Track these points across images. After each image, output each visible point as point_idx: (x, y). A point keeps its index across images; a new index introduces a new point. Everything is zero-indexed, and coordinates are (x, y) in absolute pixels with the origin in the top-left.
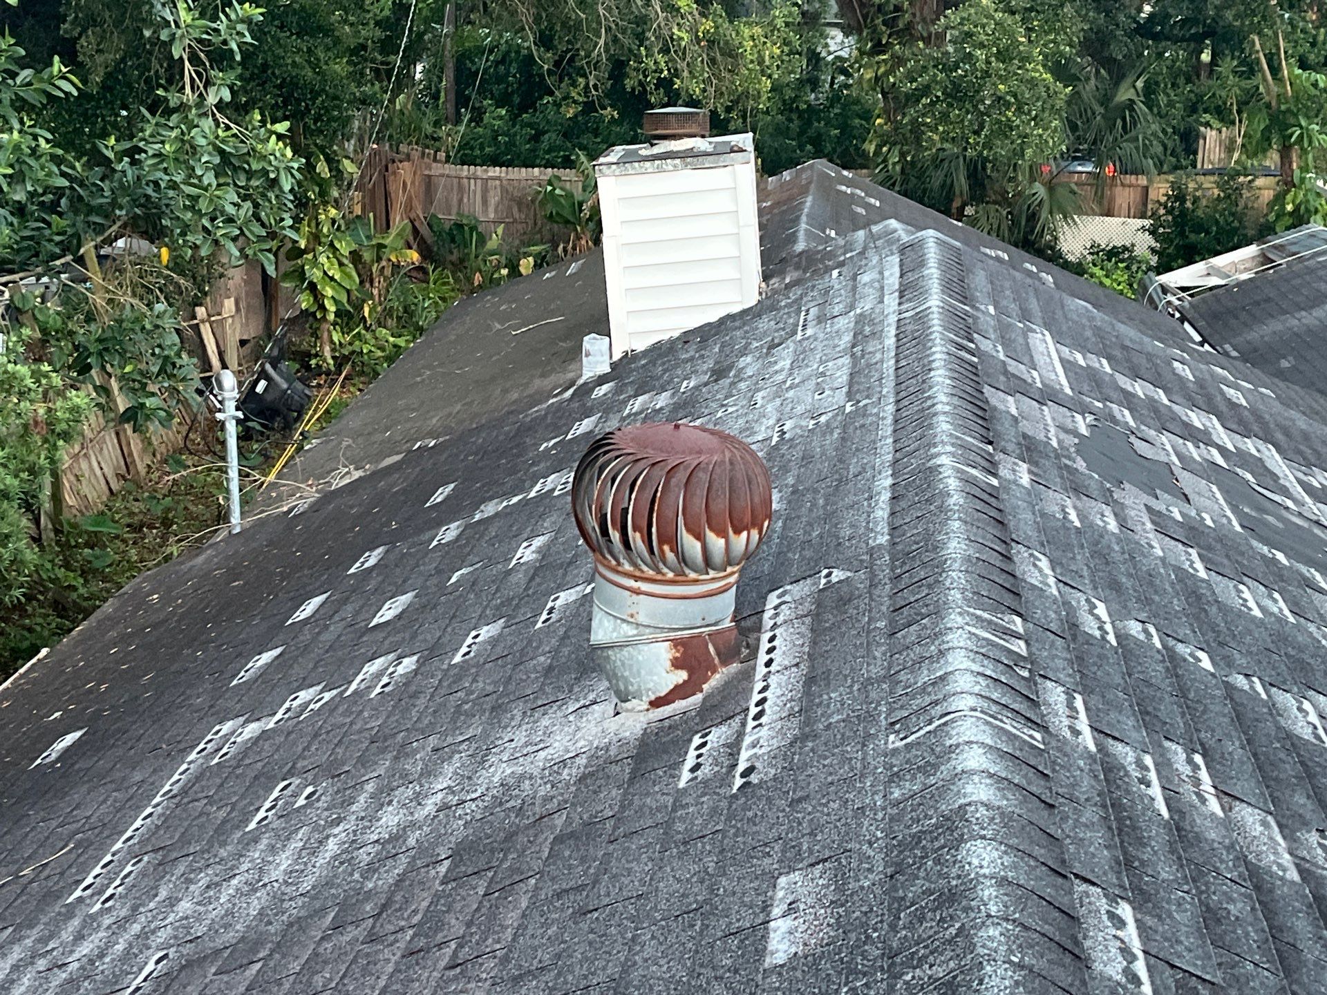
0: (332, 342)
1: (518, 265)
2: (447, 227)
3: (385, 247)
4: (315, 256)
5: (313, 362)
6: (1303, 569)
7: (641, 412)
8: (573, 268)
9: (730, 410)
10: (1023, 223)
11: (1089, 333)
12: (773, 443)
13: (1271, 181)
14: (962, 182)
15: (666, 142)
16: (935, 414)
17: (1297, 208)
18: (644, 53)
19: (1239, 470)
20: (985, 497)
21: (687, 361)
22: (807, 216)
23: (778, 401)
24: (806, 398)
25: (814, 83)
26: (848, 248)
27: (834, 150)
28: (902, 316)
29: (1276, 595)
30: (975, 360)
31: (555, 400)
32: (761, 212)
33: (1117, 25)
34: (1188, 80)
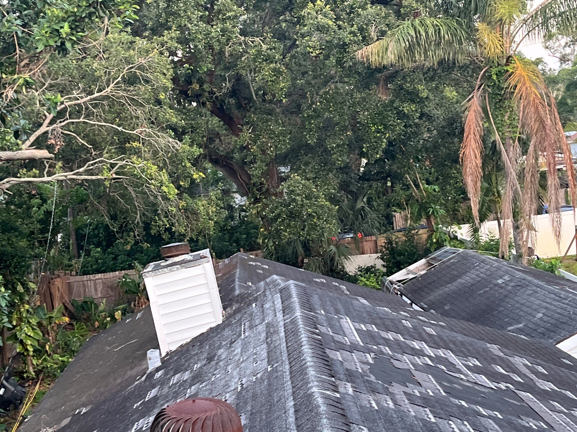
0: (33, 364)
1: (114, 315)
2: (80, 303)
3: (52, 317)
4: (21, 328)
5: (25, 375)
6: (474, 407)
7: (177, 383)
8: (139, 315)
9: (218, 376)
10: (329, 262)
11: (365, 315)
12: (239, 390)
13: (426, 230)
14: (300, 250)
15: (172, 258)
16: (307, 367)
17: (438, 240)
18: (157, 219)
19: (438, 366)
20: (335, 404)
21: (195, 355)
22: (238, 278)
23: (238, 369)
24: (251, 367)
25: (232, 218)
26: (257, 290)
27: (245, 244)
28: (285, 322)
29: (466, 423)
30: (320, 337)
31: (138, 382)
32: (217, 279)
33: (351, 178)
34: (384, 195)
